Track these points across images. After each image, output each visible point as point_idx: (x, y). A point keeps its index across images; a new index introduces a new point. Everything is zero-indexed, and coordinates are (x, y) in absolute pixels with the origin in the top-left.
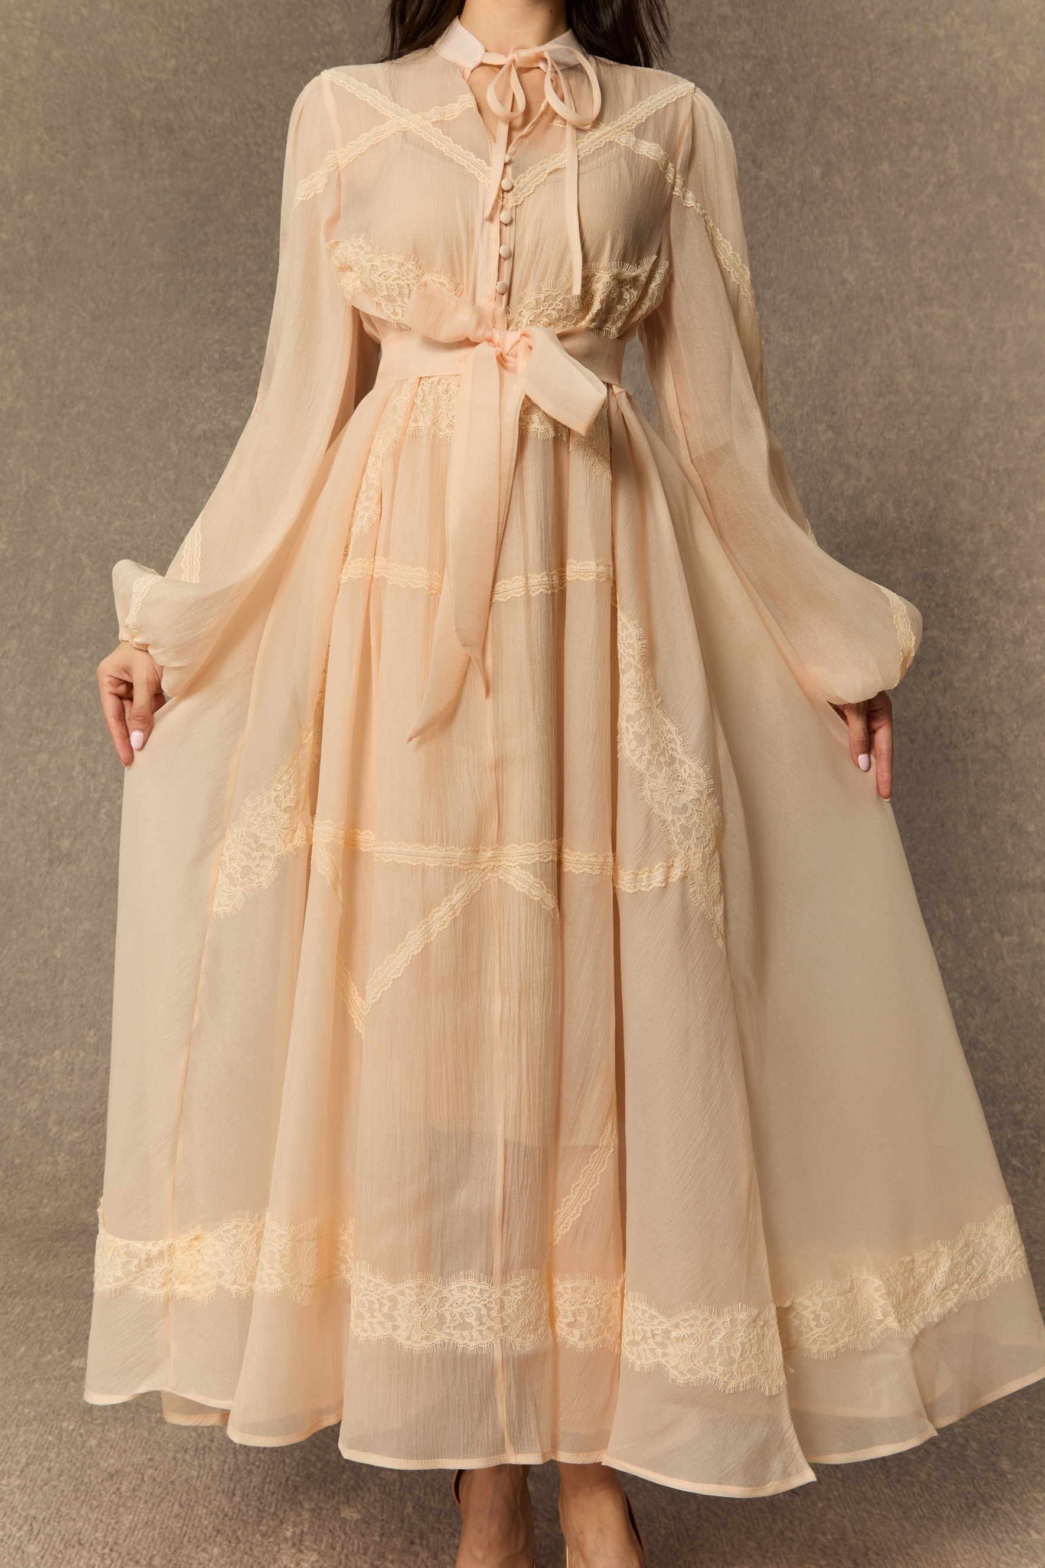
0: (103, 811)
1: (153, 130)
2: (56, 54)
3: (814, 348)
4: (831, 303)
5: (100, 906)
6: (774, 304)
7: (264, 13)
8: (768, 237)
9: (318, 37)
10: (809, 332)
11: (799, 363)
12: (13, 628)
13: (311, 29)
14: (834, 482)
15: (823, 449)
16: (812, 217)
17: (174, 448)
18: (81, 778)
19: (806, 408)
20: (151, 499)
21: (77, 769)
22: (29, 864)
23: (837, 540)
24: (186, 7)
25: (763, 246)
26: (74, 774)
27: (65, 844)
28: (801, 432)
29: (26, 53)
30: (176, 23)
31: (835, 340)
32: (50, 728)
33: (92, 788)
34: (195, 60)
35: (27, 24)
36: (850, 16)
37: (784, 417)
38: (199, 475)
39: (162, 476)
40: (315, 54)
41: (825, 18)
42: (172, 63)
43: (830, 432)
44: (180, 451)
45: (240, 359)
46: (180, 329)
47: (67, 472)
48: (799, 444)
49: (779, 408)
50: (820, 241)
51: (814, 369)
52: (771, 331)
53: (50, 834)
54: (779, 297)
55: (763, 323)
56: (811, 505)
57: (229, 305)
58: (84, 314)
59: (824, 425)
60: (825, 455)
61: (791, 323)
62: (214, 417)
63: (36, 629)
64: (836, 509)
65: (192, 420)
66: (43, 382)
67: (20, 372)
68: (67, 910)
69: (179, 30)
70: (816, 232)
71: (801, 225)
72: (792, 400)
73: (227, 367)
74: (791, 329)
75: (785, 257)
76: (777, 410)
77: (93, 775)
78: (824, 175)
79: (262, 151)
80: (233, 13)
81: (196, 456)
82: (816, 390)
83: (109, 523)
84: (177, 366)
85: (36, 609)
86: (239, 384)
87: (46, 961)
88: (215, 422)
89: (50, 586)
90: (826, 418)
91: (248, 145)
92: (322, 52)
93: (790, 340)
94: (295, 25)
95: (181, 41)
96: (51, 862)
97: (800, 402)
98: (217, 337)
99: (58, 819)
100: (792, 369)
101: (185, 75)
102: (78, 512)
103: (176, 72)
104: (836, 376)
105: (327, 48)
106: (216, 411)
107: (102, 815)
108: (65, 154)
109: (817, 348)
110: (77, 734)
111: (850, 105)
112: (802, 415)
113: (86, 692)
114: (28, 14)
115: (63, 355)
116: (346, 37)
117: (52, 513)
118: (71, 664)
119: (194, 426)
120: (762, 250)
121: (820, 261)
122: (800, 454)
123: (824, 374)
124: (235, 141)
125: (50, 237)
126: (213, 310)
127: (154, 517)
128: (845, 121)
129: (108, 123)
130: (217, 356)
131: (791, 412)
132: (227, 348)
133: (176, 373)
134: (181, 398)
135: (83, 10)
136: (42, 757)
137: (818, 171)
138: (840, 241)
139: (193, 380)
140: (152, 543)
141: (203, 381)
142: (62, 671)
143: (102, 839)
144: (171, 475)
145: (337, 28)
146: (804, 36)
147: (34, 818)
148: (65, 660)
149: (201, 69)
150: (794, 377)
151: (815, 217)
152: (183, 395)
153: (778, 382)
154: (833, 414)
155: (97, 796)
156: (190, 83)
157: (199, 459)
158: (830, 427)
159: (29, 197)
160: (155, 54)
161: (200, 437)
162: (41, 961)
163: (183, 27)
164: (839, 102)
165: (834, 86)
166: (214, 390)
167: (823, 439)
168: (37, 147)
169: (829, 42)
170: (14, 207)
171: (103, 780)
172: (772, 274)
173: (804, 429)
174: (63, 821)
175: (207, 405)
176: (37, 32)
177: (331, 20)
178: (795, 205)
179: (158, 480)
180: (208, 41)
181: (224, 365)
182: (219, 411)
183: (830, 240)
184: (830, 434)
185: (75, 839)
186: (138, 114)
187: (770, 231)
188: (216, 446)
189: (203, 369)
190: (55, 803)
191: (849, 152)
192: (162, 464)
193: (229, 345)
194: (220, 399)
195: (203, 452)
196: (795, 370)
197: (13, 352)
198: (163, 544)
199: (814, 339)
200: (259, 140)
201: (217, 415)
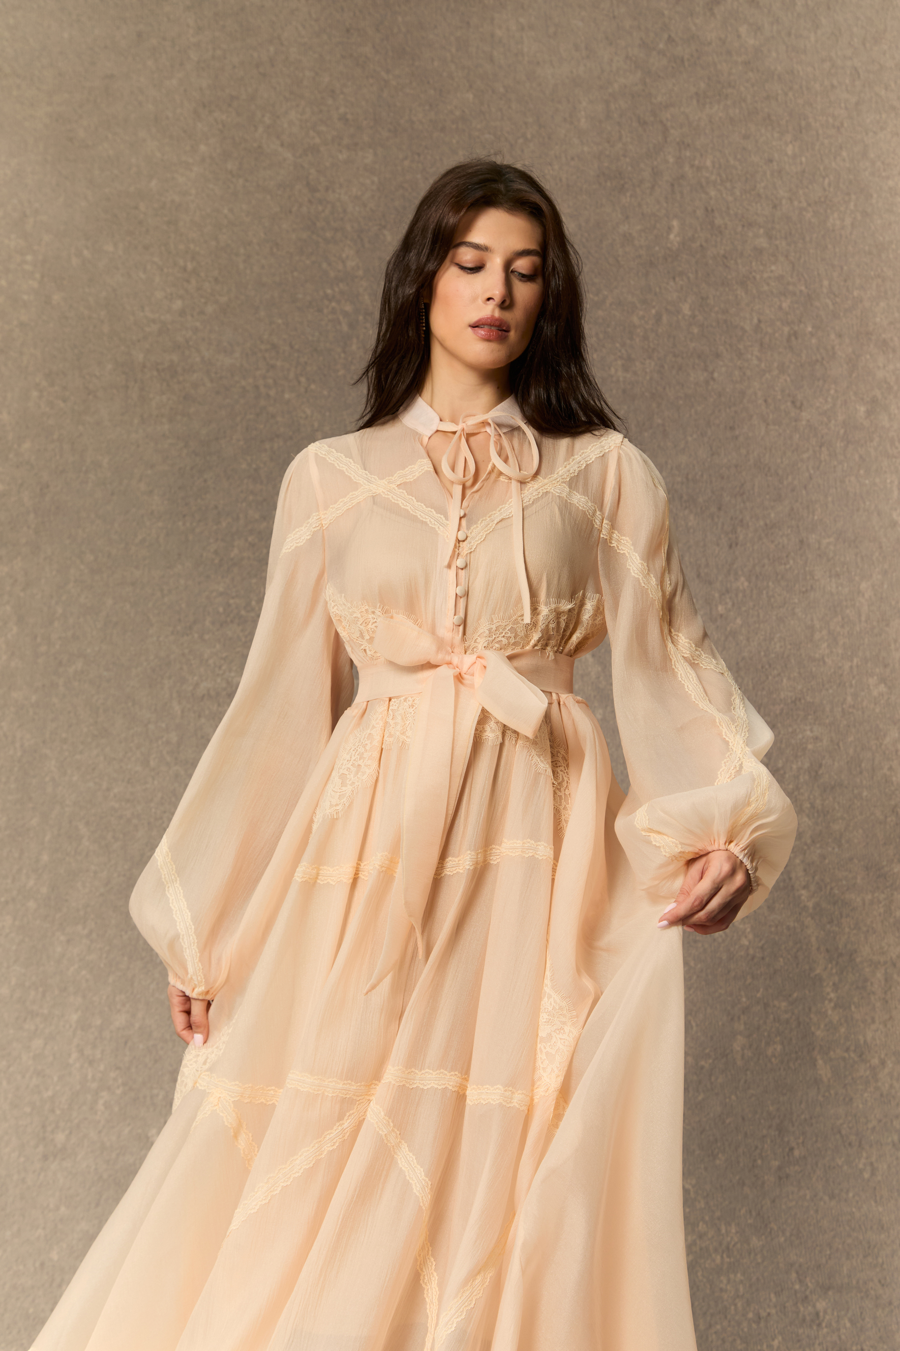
0: (101, 1102)
1: (155, 373)
2: (56, 298)
3: (863, 595)
4: (881, 547)
5: (97, 1205)
6: (819, 548)
7: (275, 250)
8: (811, 478)
9: (332, 274)
10: (857, 578)
11: (848, 611)
12: (7, 902)
13: (325, 265)
14: (887, 740)
15: (875, 704)
16: (857, 457)
17: (177, 708)
18: (78, 1065)
19: (855, 661)
20: (152, 763)
21: (74, 1055)
22: (22, 1159)
23: (893, 803)
24: (192, 246)
25: (805, 487)
26: (71, 1061)
27: (60, 1137)
28: (851, 686)
29: (26, 297)
30: (181, 263)
31: (885, 586)
32: (46, 1011)
33: (90, 1076)
34: (203, 300)
35: (28, 267)
36: (894, 246)
37: (832, 670)
38: (202, 737)
39: (164, 739)
40: (329, 291)
41: (867, 248)
42: (178, 304)
43: (883, 685)
44: (183, 711)
45: (243, 613)
46: (182, 582)
47: (64, 735)
48: (849, 699)
49: (827, 660)
50: (867, 482)
51: (863, 619)
52: (816, 578)
53: (44, 1127)
54: (825, 542)
55: (807, 569)
56: (863, 765)
57: (232, 555)
58: (82, 567)
59: (875, 678)
60: (877, 710)
61: (838, 569)
62: (218, 675)
63: (32, 904)
64: (890, 768)
65: (196, 678)
66: (39, 640)
67: (15, 629)
68: (63, 1209)
69: (185, 269)
70: (862, 472)
71: (846, 465)
72: (840, 651)
73: (232, 622)
74: (838, 575)
75: (830, 499)
76: (824, 662)
77: (91, 1063)
78: (869, 413)
79: (272, 393)
80: (242, 251)
81: (200, 716)
82: (866, 640)
83: (108, 790)
84: (180, 620)
85: (31, 883)
86: (243, 639)
87: (42, 1264)
88: (219, 680)
89: (45, 858)
90: (877, 670)
91: (257, 387)
92: (337, 289)
93: (837, 587)
94: (308, 262)
95: (188, 281)
96: (45, 1157)
97: (849, 653)
98: (221, 589)
99: (53, 1111)
100: (840, 618)
101: (192, 316)
102: (75, 778)
103: (182, 313)
104: (888, 625)
105: (341, 285)
106: (220, 668)
107: (100, 1106)
108: (65, 401)
109: (867, 596)
110: (75, 1017)
111: (896, 339)
112: (851, 667)
113: (84, 972)
114: (29, 258)
115: (60, 610)
116: (361, 273)
117: (47, 779)
118: (68, 941)
119: (197, 685)
120: (804, 492)
121: (868, 503)
122: (851, 710)
123: (875, 623)
124: (243, 383)
125: (48, 486)
126: (217, 561)
127: (156, 782)
128: (891, 356)
129: (110, 367)
130: (221, 610)
131: (840, 664)
132: (231, 601)
133: (179, 628)
134: (183, 655)
135: (86, 252)
136: (38, 1043)
137: (862, 409)
138: (888, 481)
139: (196, 636)
140: (153, 810)
141: (207, 637)
142: (59, 949)
143: (100, 1132)
144: (174, 737)
145: (350, 264)
146: (845, 268)
147: (28, 1110)
148: (62, 938)
149: (210, 309)
150: (842, 626)
151: (861, 457)
152: (186, 651)
153: (824, 632)
154: (886, 666)
155: (94, 1085)
156: (198, 324)
157: (203, 720)
158: (883, 680)
159: (27, 445)
160: (159, 295)
161: (204, 696)
162: (38, 1264)
163: (190, 266)
164: (884, 336)
165: (878, 320)
166: (218, 646)
167: (875, 693)
168: (35, 394)
169: (872, 273)
170: (11, 456)
171: (102, 1068)
172: (816, 518)
173: (854, 682)
174: (58, 1112)
175: (211, 662)
176: (38, 276)
177: (344, 256)
178: (838, 445)
179: (160, 742)
180: (216, 280)
181: (229, 619)
182: (224, 668)
183: (877, 480)
184: (882, 688)
185: (71, 1133)
186: (140, 357)
187: (812, 472)
188: (219, 705)
189: (207, 623)
190: (50, 1093)
191: (896, 388)
192: (164, 725)
193: (233, 598)
194: (224, 655)
195: (207, 712)
196: (843, 619)
197: (8, 608)
198: (165, 812)
199: (863, 586)
200: (270, 381)
201: (221, 672)
